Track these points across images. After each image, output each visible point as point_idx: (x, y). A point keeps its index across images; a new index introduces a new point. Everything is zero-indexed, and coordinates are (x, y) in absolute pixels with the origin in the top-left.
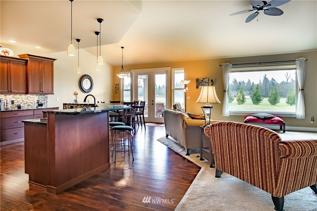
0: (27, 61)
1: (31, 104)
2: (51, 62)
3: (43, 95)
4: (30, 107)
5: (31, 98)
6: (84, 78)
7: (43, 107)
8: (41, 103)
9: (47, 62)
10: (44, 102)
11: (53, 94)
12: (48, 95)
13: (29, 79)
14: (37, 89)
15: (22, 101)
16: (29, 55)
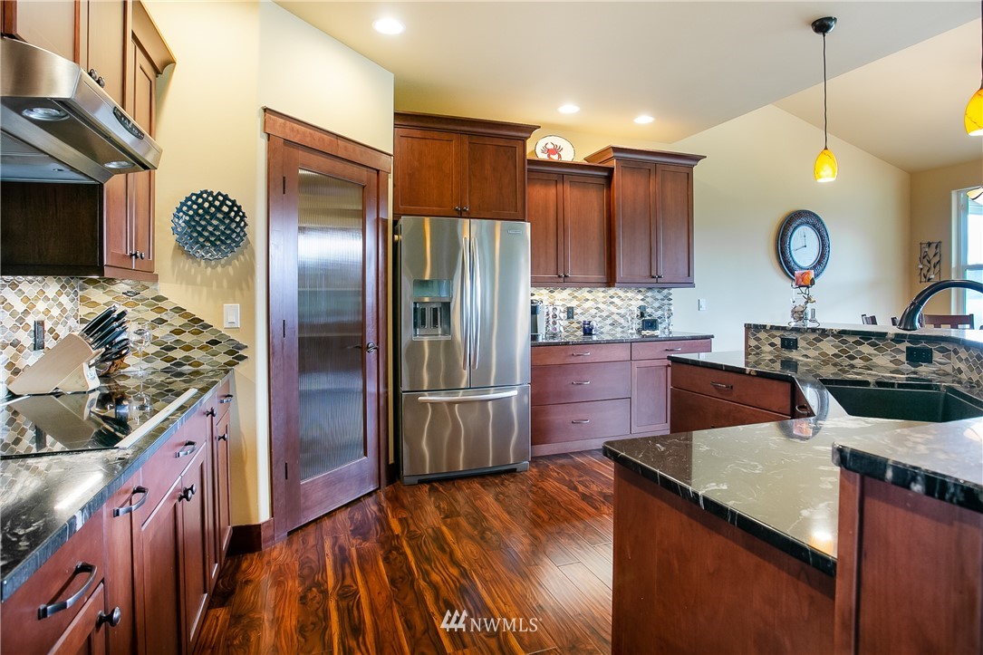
0: (611, 170)
1: (622, 321)
2: (686, 170)
3: (656, 290)
4: (619, 329)
5: (623, 300)
6: (794, 225)
7: (657, 333)
8: (650, 316)
9: (672, 168)
10: (660, 313)
11: (691, 284)
12: (672, 291)
13: (617, 234)
14: (641, 269)
15: (597, 308)
16: (616, 150)
